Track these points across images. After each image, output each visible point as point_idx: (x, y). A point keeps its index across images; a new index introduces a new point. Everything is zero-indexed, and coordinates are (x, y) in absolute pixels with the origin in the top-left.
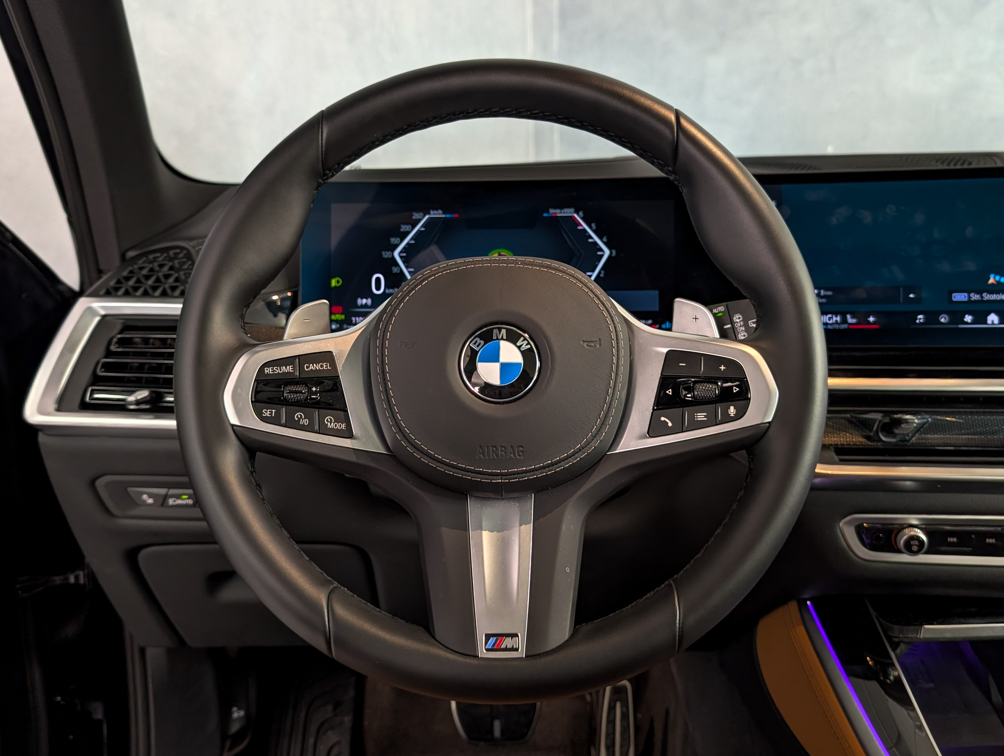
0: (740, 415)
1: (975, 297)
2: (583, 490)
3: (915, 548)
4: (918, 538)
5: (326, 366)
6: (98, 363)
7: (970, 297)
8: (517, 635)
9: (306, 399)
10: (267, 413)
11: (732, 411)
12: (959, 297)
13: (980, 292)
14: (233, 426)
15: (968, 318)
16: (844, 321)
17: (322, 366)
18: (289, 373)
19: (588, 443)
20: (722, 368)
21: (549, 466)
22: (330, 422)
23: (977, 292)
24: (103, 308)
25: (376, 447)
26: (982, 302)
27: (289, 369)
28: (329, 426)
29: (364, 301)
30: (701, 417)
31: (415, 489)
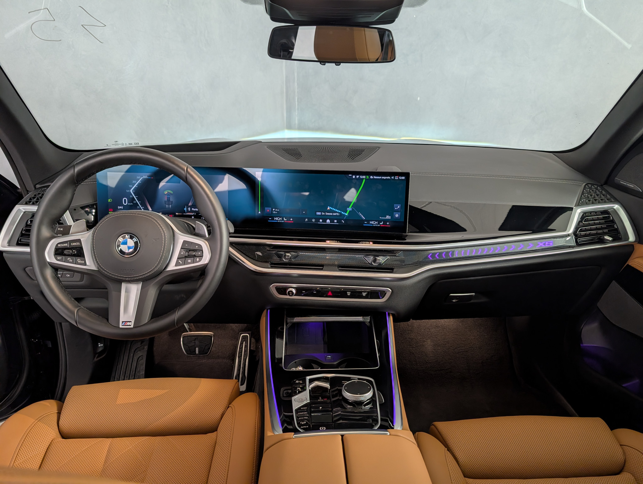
1: (323, 214)
2: (156, 281)
3: (291, 294)
4: (292, 291)
5: (78, 244)
6: (23, 229)
7: (321, 214)
8: (131, 322)
9: (71, 254)
10: (59, 258)
11: (198, 259)
12: (319, 213)
13: (325, 212)
14: (48, 262)
15: (321, 221)
16: (283, 220)
17: (77, 244)
18: (66, 246)
19: (154, 269)
20: (197, 247)
21: (142, 275)
22: (79, 260)
23: (324, 212)
24: (24, 209)
25: (94, 267)
26: (325, 215)
27: (66, 245)
28: (79, 262)
29: (120, 207)
30: (189, 261)
31: (106, 280)
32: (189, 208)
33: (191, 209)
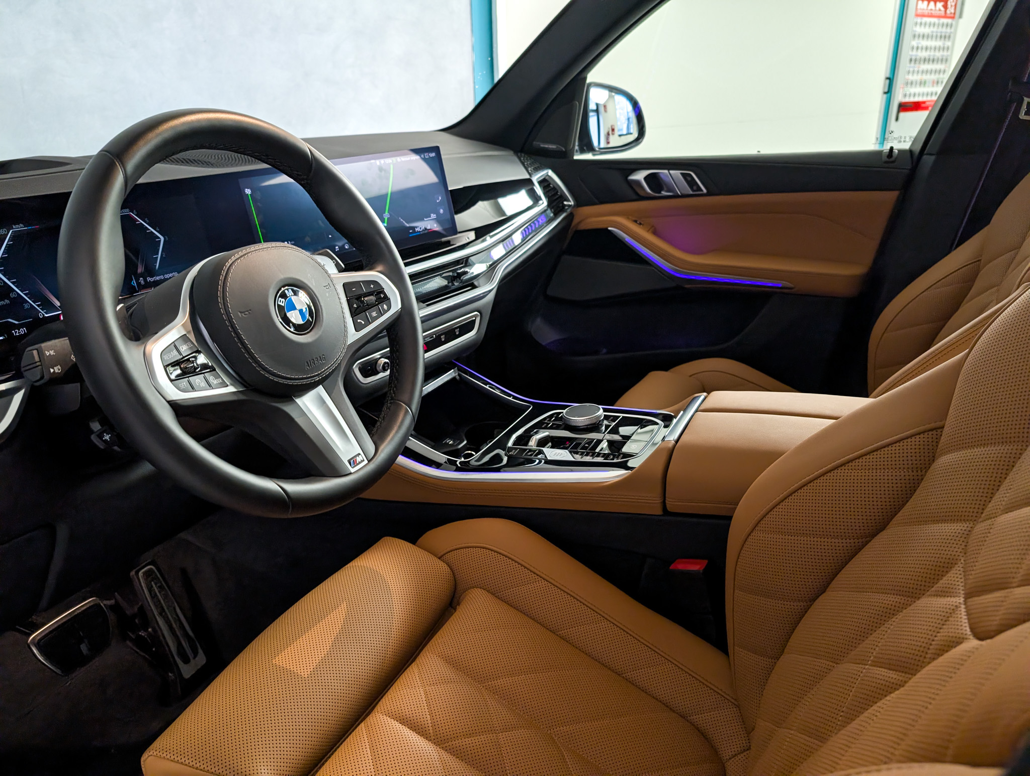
0: (389, 308)
5: (189, 345)
8: (360, 454)
10: (182, 386)
11: (385, 307)
14: (169, 401)
20: (372, 286)
21: (335, 361)
22: (213, 380)
30: (374, 314)
32: (141, 279)
33: (145, 280)
